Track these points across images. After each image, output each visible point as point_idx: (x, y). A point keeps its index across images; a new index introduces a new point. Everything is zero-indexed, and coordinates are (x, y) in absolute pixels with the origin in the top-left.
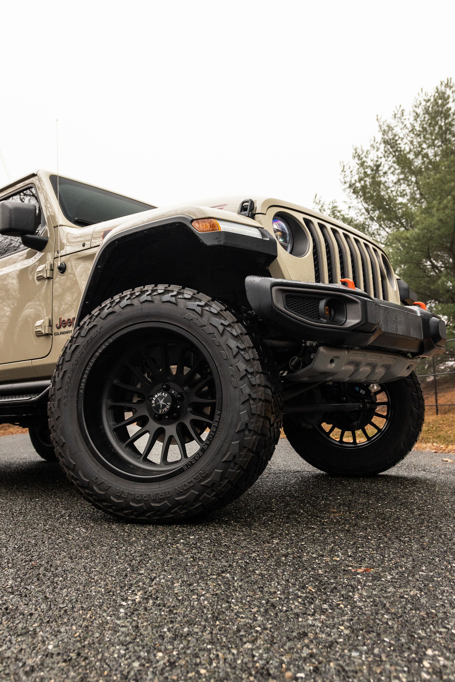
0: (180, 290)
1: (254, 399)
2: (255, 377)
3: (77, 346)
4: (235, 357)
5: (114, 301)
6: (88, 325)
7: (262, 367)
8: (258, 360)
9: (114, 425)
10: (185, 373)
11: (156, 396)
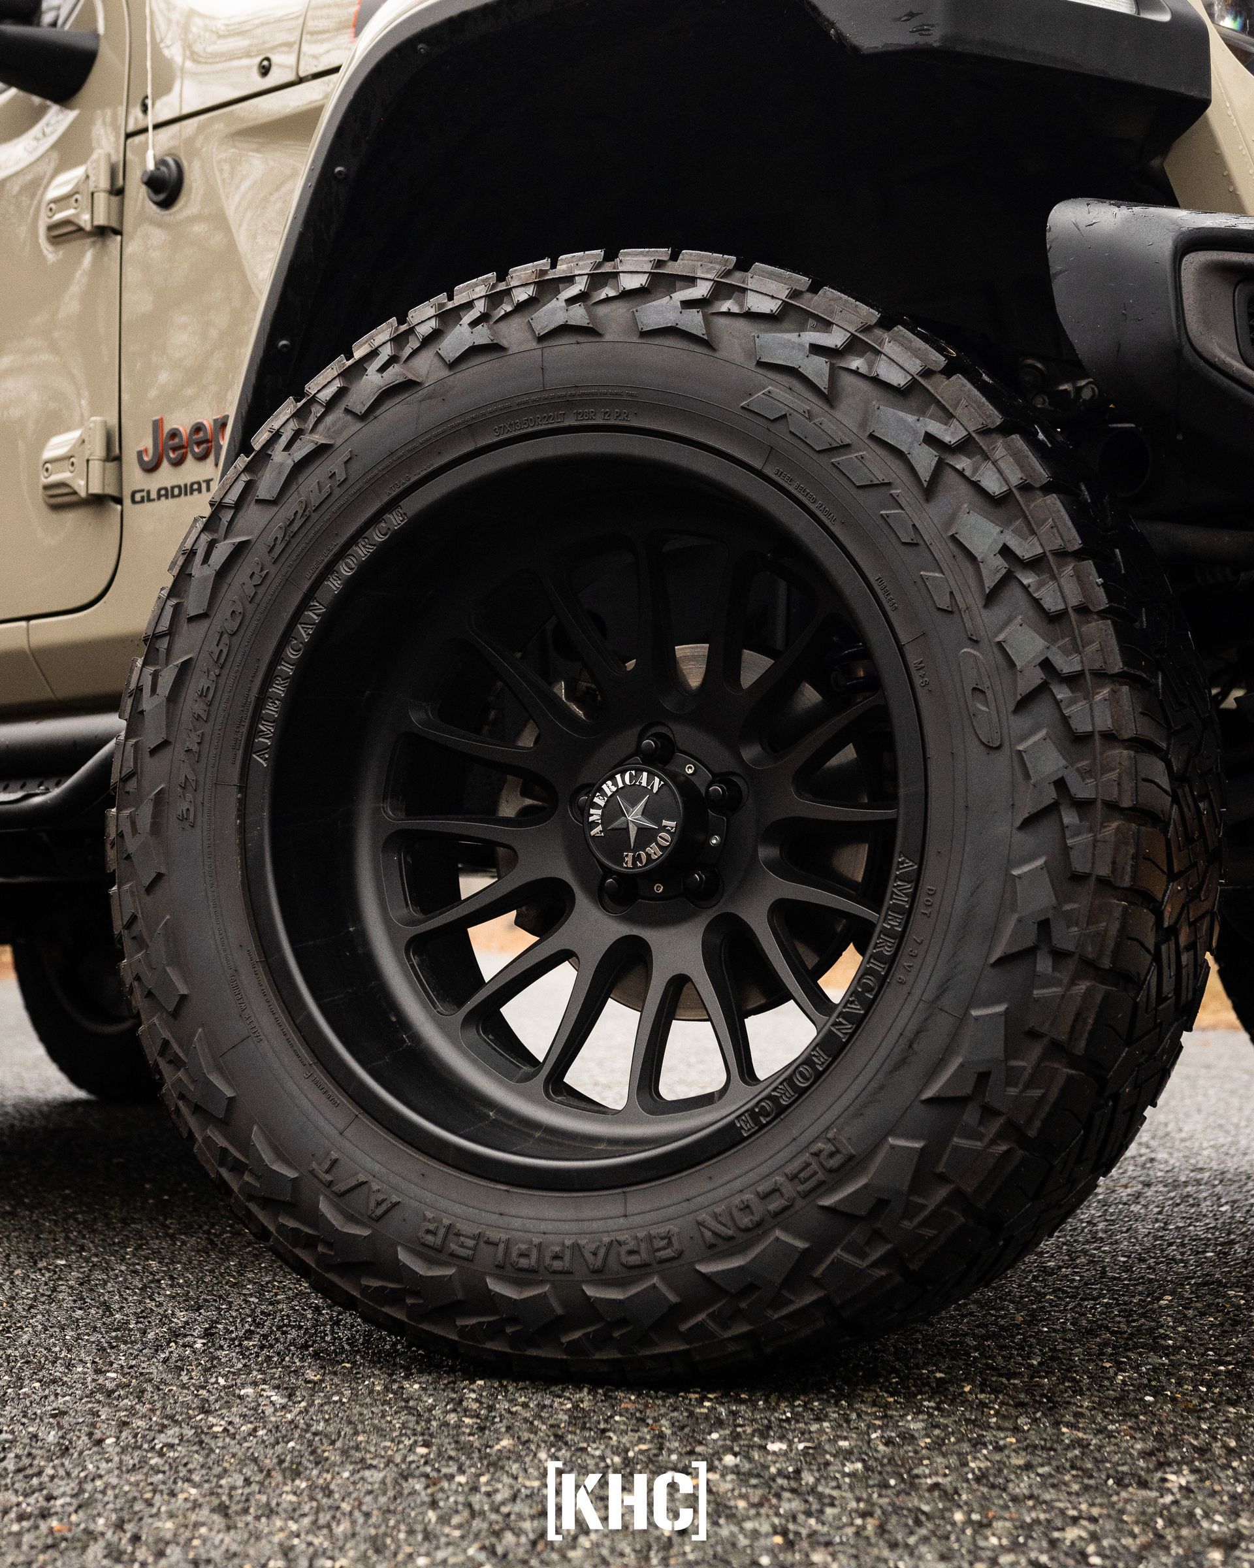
0: (728, 274)
1: (1083, 806)
2: (1088, 697)
3: (240, 550)
4: (991, 598)
5: (411, 330)
6: (288, 447)
7: (1124, 652)
8: (1103, 614)
9: (413, 923)
10: (748, 678)
11: (609, 788)
